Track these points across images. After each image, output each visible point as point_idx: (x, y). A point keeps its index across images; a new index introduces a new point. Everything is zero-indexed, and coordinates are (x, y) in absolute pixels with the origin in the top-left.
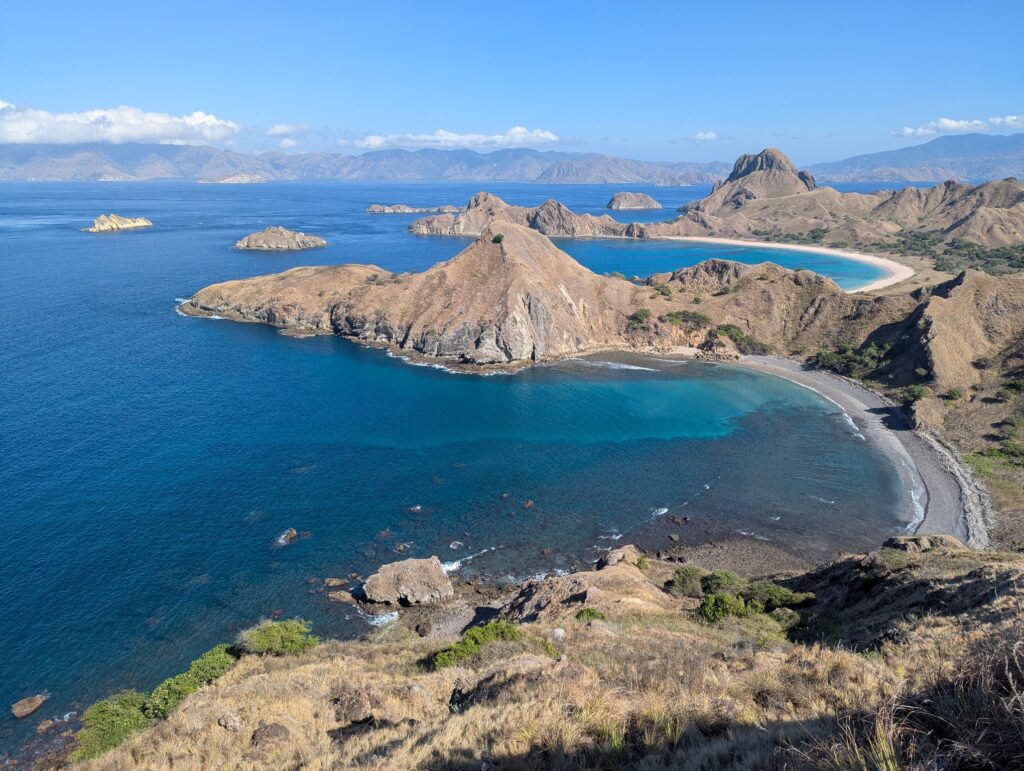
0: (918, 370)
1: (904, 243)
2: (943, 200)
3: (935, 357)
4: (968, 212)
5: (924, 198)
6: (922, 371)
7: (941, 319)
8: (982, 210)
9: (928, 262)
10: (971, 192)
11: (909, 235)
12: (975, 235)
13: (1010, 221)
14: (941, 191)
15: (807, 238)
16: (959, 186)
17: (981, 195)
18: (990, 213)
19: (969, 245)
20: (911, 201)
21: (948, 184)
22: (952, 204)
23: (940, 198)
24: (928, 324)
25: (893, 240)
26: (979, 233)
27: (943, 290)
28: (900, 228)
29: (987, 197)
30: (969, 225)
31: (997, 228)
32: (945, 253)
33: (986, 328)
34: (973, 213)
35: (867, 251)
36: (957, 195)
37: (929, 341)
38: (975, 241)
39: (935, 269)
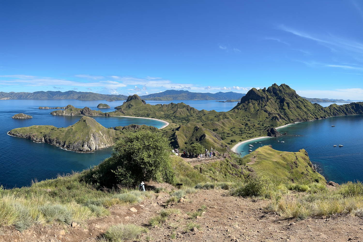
0: (176, 146)
1: (166, 117)
2: (171, 107)
3: (179, 143)
4: (176, 109)
5: (167, 106)
6: (177, 146)
7: (178, 135)
8: (178, 109)
9: (171, 121)
10: (176, 105)
11: (166, 115)
12: (178, 115)
13: (184, 111)
14: (170, 105)
15: (146, 116)
16: (174, 104)
17: (178, 106)
18: (180, 110)
19: (177, 117)
20: (165, 107)
21: (172, 103)
22: (173, 108)
23: (170, 106)
24: (176, 136)
25: (163, 116)
26: (179, 114)
27: (177, 129)
28: (164, 113)
29: (179, 106)
30: (177, 112)
31: (181, 113)
32: (174, 119)
33: (185, 136)
34: (177, 110)
35: (160, 119)
36: (173, 106)
37: (177, 140)
38: (178, 116)
39: (173, 122)
